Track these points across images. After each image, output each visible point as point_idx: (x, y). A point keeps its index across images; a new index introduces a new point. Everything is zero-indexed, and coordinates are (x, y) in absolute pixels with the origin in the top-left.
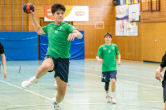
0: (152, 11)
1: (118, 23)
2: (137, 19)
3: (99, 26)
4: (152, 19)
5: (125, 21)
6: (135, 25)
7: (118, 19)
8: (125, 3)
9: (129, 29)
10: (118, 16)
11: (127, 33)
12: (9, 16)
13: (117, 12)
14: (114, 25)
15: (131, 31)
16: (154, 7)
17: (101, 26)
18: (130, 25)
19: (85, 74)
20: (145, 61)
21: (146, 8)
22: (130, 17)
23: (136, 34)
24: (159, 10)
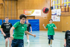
0: (66, 12)
2: (60, 15)
4: (66, 15)
6: (59, 17)
7: (52, 15)
8: (55, 8)
9: (57, 19)
10: (52, 14)
11: (56, 20)
13: (52, 12)
14: (51, 17)
15: (58, 19)
16: (67, 10)
17: (46, 17)
18: (57, 17)
19: (40, 36)
20: (63, 32)
21: (63, 10)
22: (57, 14)
23: (60, 21)
24: (69, 11)
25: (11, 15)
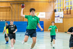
0: (68, 14)
1: (56, 18)
2: (63, 17)
3: (49, 19)
4: (68, 17)
5: (58, 18)
6: (62, 19)
7: (56, 17)
8: (58, 11)
9: (60, 20)
10: (56, 16)
11: (59, 22)
12: (17, 16)
13: (55, 14)
14: (54, 19)
16: (69, 13)
17: (50, 19)
18: (60, 19)
19: (44, 37)
20: (65, 32)
21: (66, 13)
22: (60, 16)
23: (62, 22)
24: (70, 14)
25: (18, 17)
